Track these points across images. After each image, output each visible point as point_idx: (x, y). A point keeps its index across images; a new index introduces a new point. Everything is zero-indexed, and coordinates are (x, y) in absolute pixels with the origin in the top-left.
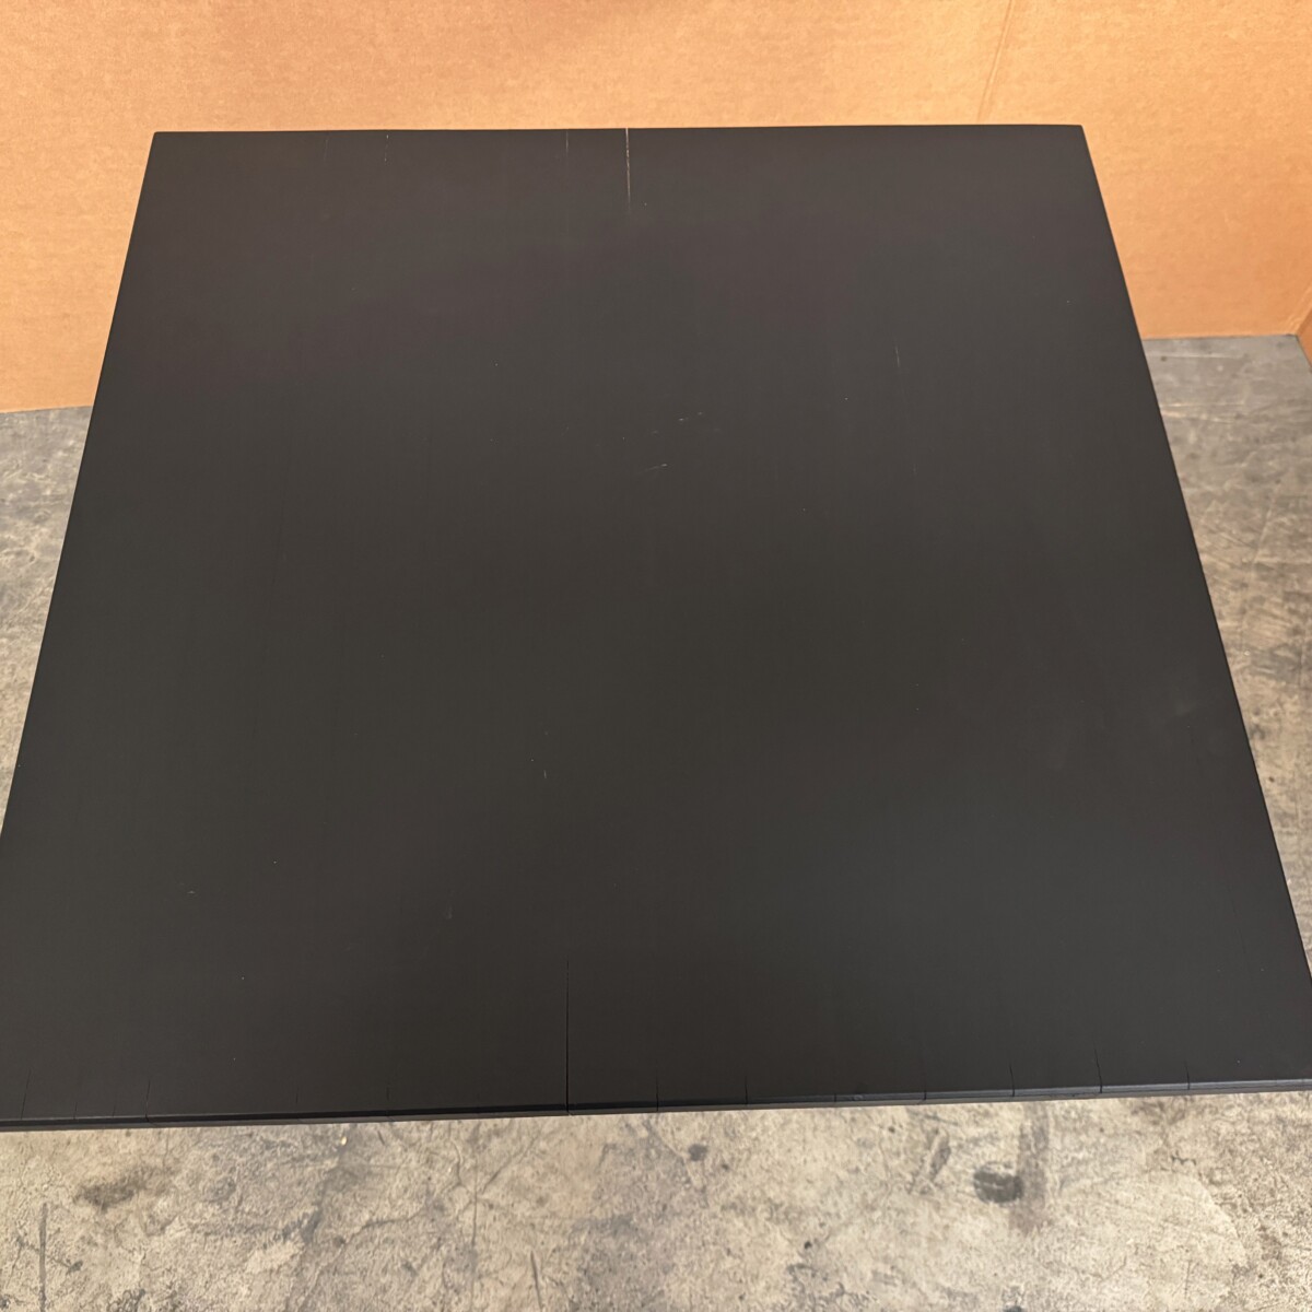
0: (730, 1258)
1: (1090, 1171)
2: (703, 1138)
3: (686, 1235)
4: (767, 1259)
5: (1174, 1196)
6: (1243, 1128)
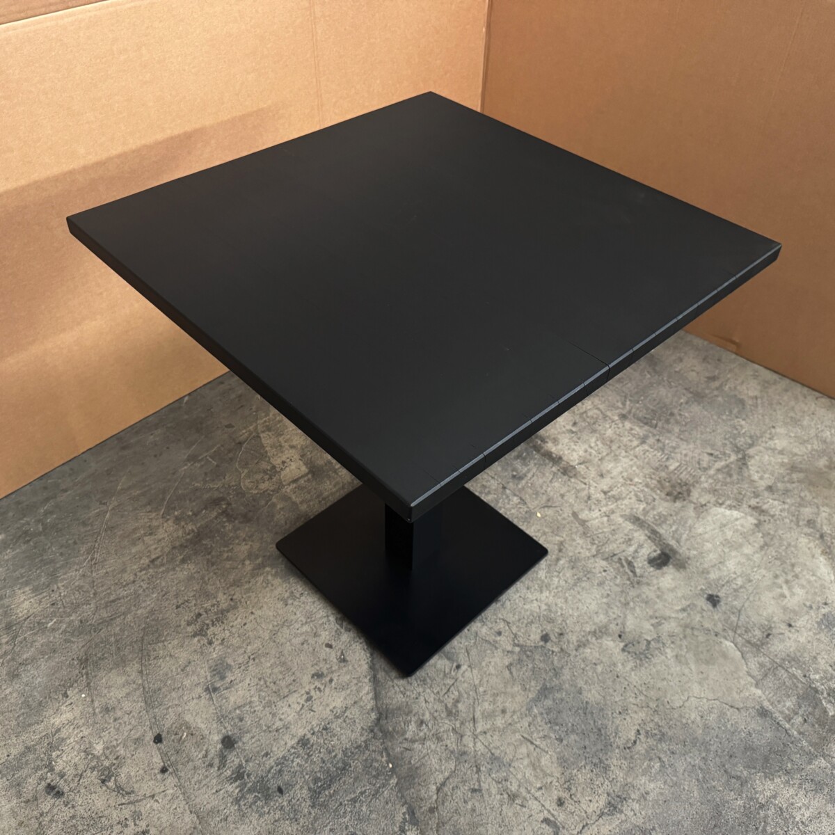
0: (598, 666)
2: (542, 631)
3: (573, 673)
4: (612, 654)
5: (714, 518)
6: (711, 481)
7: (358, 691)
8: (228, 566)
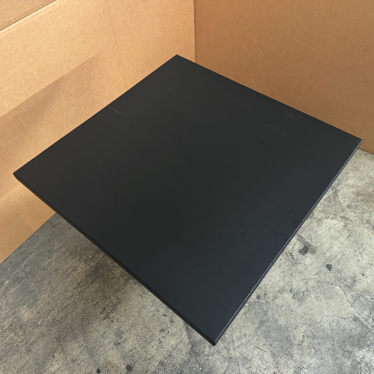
0: (283, 307)
1: (312, 234)
2: (257, 294)
3: (273, 312)
4: (288, 300)
5: (326, 225)
7: (181, 335)
8: (113, 282)
